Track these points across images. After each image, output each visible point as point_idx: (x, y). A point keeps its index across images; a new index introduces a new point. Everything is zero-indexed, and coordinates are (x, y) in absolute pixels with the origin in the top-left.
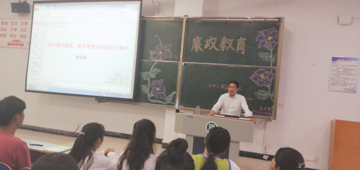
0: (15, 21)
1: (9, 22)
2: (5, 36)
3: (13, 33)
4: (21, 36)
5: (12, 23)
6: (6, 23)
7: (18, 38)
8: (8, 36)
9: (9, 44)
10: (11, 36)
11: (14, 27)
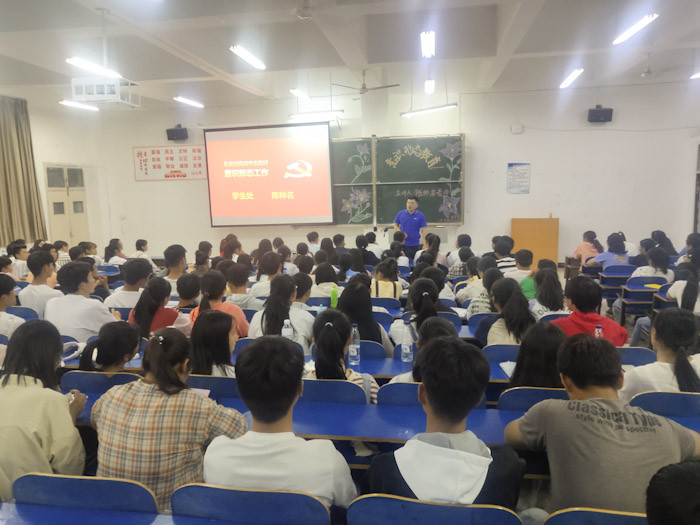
0: (169, 149)
1: (162, 150)
2: (159, 167)
3: (170, 162)
4: (182, 166)
5: (167, 151)
6: (158, 152)
7: (177, 168)
8: (163, 166)
9: (166, 176)
10: (168, 166)
11: (170, 155)
